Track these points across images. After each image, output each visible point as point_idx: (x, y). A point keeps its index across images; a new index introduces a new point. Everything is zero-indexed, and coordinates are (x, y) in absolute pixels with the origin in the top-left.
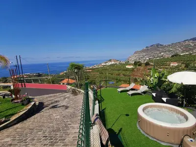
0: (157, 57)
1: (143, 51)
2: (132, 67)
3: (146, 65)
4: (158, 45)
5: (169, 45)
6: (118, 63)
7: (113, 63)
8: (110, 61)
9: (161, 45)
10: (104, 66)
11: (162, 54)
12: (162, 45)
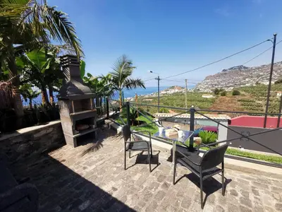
0: (241, 84)
1: (218, 76)
2: (211, 96)
3: (234, 95)
4: (240, 68)
5: (258, 68)
6: (184, 91)
7: (176, 91)
8: (173, 87)
9: (245, 68)
10: (164, 94)
11: (247, 80)
12: (247, 68)
